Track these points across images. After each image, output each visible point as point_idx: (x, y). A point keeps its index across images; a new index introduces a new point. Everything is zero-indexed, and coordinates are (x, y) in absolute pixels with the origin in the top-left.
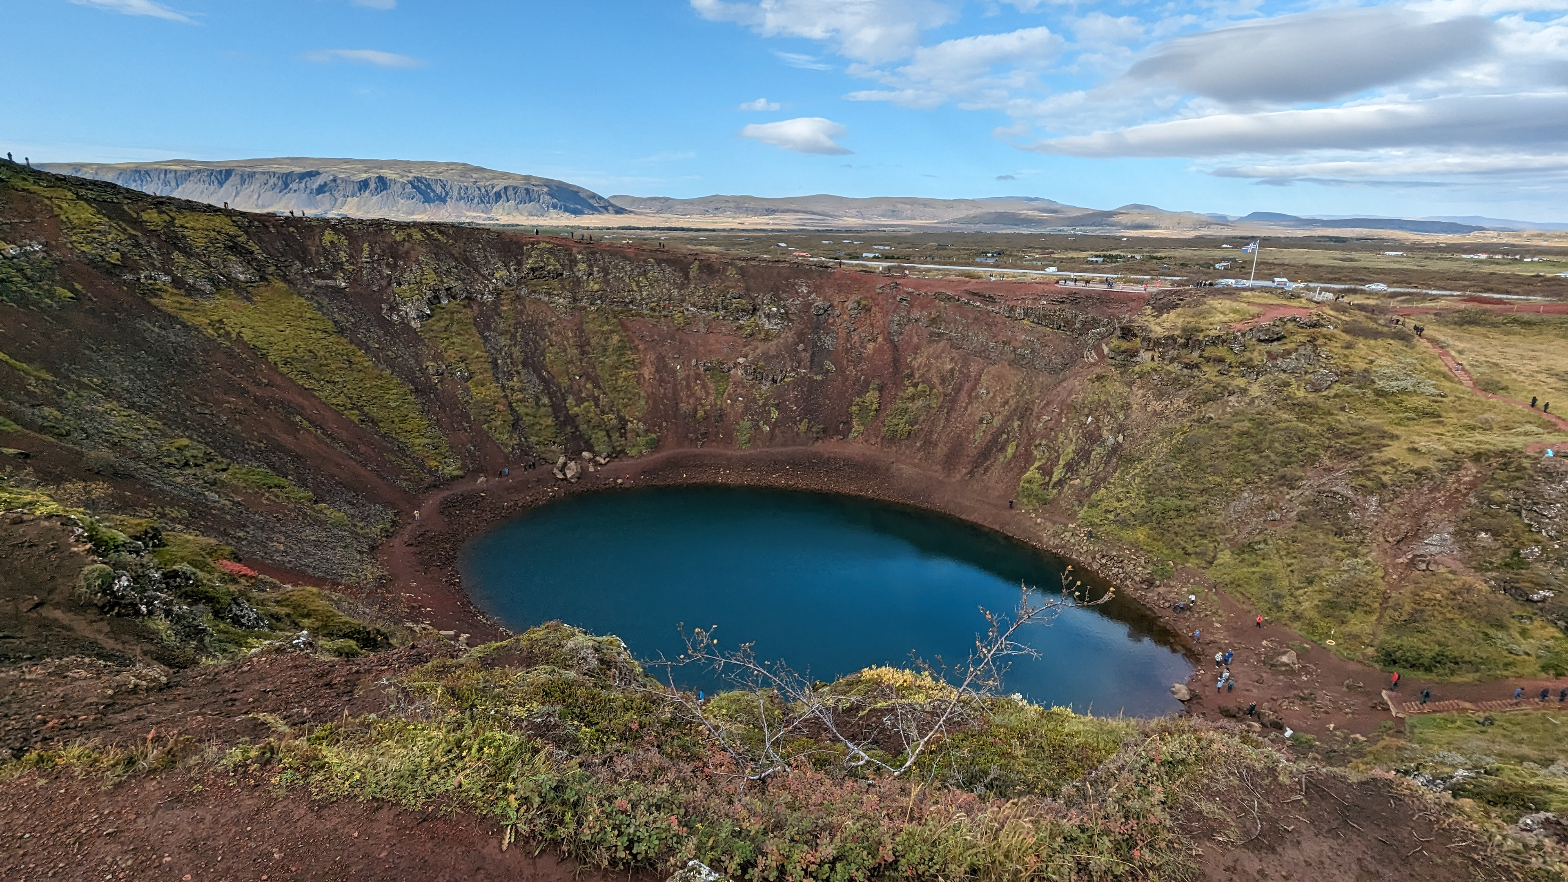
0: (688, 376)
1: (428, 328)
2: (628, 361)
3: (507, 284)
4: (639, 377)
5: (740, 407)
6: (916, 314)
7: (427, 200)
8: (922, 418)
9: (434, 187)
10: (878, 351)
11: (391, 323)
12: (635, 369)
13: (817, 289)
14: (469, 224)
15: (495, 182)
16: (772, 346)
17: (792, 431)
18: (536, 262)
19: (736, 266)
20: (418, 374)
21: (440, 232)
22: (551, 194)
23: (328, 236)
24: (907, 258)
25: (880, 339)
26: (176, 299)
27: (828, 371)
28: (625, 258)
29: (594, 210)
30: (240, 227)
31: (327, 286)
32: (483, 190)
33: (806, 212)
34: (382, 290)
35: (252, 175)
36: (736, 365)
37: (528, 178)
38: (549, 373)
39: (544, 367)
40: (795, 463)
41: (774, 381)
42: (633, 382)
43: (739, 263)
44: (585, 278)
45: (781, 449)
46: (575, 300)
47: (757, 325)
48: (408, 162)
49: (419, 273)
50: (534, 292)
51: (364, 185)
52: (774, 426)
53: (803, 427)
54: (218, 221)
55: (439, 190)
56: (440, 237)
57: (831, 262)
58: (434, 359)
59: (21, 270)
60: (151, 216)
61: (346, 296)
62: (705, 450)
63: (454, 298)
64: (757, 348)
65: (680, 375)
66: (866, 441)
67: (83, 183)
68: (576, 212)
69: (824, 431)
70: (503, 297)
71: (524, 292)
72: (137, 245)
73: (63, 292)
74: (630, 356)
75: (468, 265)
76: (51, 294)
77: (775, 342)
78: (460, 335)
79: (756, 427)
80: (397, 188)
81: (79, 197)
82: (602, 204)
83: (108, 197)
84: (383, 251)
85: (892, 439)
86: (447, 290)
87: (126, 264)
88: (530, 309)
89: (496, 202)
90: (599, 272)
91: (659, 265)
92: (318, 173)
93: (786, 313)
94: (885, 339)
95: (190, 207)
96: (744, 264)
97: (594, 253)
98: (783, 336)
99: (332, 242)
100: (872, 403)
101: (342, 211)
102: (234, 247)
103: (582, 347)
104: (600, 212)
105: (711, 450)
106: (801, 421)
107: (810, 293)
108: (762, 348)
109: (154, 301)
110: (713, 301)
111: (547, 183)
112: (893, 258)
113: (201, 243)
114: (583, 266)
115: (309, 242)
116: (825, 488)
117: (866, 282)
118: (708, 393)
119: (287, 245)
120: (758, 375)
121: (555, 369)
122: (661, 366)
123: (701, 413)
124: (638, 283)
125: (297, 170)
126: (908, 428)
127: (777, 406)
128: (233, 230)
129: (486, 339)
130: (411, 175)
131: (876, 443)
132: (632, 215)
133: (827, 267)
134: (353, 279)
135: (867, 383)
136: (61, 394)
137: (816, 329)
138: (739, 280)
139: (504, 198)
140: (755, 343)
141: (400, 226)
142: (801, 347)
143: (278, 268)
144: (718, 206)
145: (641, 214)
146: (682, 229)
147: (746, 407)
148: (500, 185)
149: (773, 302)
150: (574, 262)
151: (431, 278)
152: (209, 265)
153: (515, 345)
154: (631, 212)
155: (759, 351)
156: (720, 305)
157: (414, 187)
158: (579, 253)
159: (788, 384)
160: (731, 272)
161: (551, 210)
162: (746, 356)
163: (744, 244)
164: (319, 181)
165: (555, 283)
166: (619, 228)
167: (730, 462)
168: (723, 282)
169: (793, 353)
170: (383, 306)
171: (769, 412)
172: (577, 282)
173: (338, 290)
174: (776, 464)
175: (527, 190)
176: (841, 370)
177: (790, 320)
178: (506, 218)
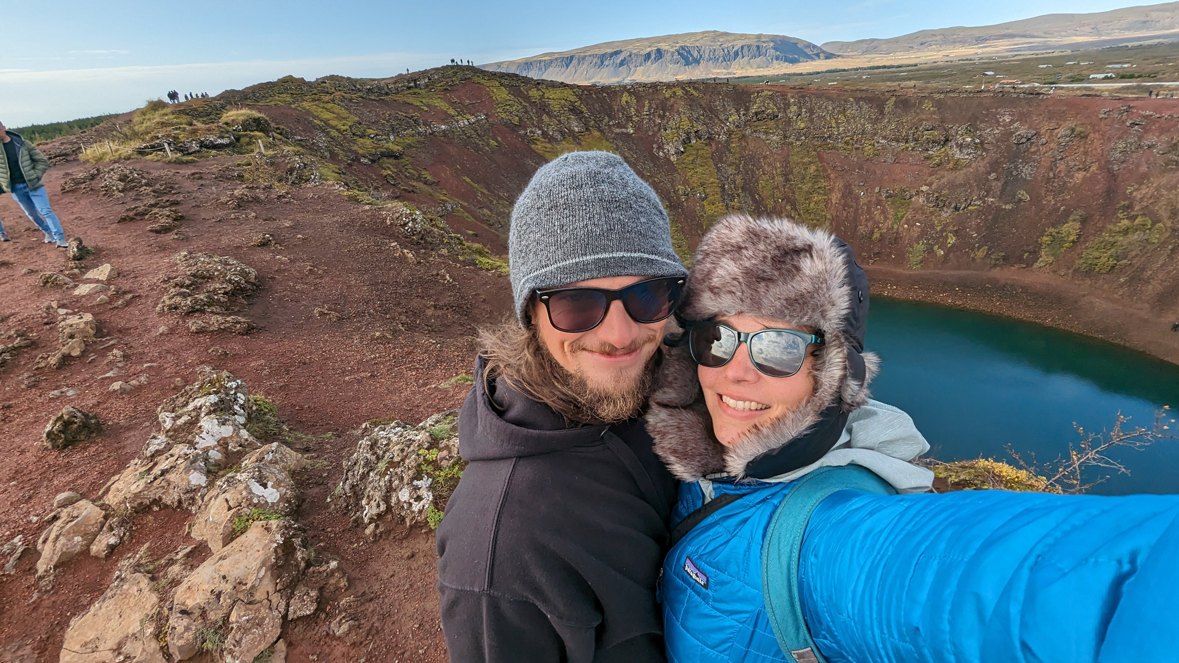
0: (870, 201)
1: (681, 161)
2: (819, 188)
3: (737, 126)
4: (827, 202)
5: (916, 231)
6: (1151, 139)
7: (688, 63)
8: (1134, 253)
9: (692, 53)
10: (1091, 180)
11: (658, 158)
12: (824, 195)
13: (1023, 117)
14: (715, 79)
15: (735, 43)
16: (960, 176)
17: (968, 256)
18: (759, 107)
19: (933, 99)
20: (672, 194)
21: (695, 88)
22: (776, 49)
23: (625, 97)
24: (1152, 76)
25: (1094, 168)
26: (544, 145)
27: (1020, 200)
28: (829, 99)
29: (809, 57)
30: (576, 95)
31: (623, 133)
32: (726, 51)
33: (1024, 36)
34: (654, 135)
35: (584, 58)
36: (918, 193)
37: (759, 36)
38: (760, 196)
39: (757, 192)
40: (966, 286)
41: (956, 209)
42: (822, 206)
43: (937, 96)
44: (795, 118)
45: (952, 272)
46: (785, 137)
47: (947, 155)
48: (677, 35)
49: (679, 119)
50: (755, 131)
51: (648, 56)
52: (949, 251)
53: (981, 254)
54: (568, 93)
55: (695, 54)
56: (694, 92)
57: (1045, 88)
58: (683, 184)
59: (476, 131)
60: (534, 93)
61: (633, 139)
62: (876, 267)
63: (700, 138)
64: (943, 177)
65: (862, 201)
66: (1054, 272)
67: (502, 75)
68: (793, 61)
69: (1005, 258)
70: (733, 136)
71: (748, 132)
72: (526, 112)
73: (493, 143)
74: (823, 183)
75: (712, 113)
76: (488, 145)
77: (965, 171)
78: (702, 166)
79: (930, 251)
80: (668, 56)
81: (502, 85)
82: (815, 52)
83: (514, 83)
84: (657, 106)
85: (1089, 272)
86: (696, 132)
87: (521, 125)
88: (751, 145)
89: (735, 59)
90: (806, 112)
91: (857, 103)
92: (621, 52)
93: (982, 143)
94: (1100, 168)
95: (553, 85)
96: (942, 96)
97: (803, 97)
98: (974, 165)
99: (627, 102)
100: (1069, 234)
101: (633, 78)
102: (574, 110)
103: (786, 176)
104: (813, 59)
105: (882, 267)
106: (979, 248)
107: (1012, 122)
108: (948, 177)
109: (533, 146)
110: (904, 133)
111: (774, 39)
112: (1132, 77)
113: (557, 108)
114: (794, 108)
115: (614, 103)
116: (996, 311)
117: (1086, 108)
118: (886, 218)
119: (602, 106)
120: (939, 203)
121: (766, 193)
122: (848, 192)
123: (876, 235)
124: (837, 120)
125: (610, 51)
126: (1112, 262)
127: (956, 233)
128: (573, 98)
129: (719, 169)
130: (678, 45)
131: (1066, 274)
132: (840, 59)
133: (1039, 94)
134: (638, 128)
135: (1067, 214)
136: (491, 202)
137: (1013, 157)
138: (934, 113)
139: (740, 55)
140: (941, 173)
141: (669, 86)
142: (993, 175)
143: (596, 122)
144: (924, 40)
145: (848, 57)
146: (884, 67)
147: (922, 231)
148: (739, 44)
149: (968, 132)
150: (787, 105)
151: (686, 124)
152: (559, 121)
153: (738, 174)
154: (839, 56)
155: (944, 180)
156: (911, 138)
157: (679, 54)
158: (792, 97)
159: (972, 212)
160: (928, 105)
161: (775, 61)
162: (930, 185)
163: (946, 76)
164: (621, 57)
165: (772, 123)
166: (826, 72)
167: (898, 281)
168: (918, 114)
169: (982, 182)
170: (654, 146)
171: (947, 237)
172: (789, 122)
173: (628, 135)
174: (946, 285)
175: (758, 47)
176: (1036, 199)
177: (985, 150)
178: (741, 72)
